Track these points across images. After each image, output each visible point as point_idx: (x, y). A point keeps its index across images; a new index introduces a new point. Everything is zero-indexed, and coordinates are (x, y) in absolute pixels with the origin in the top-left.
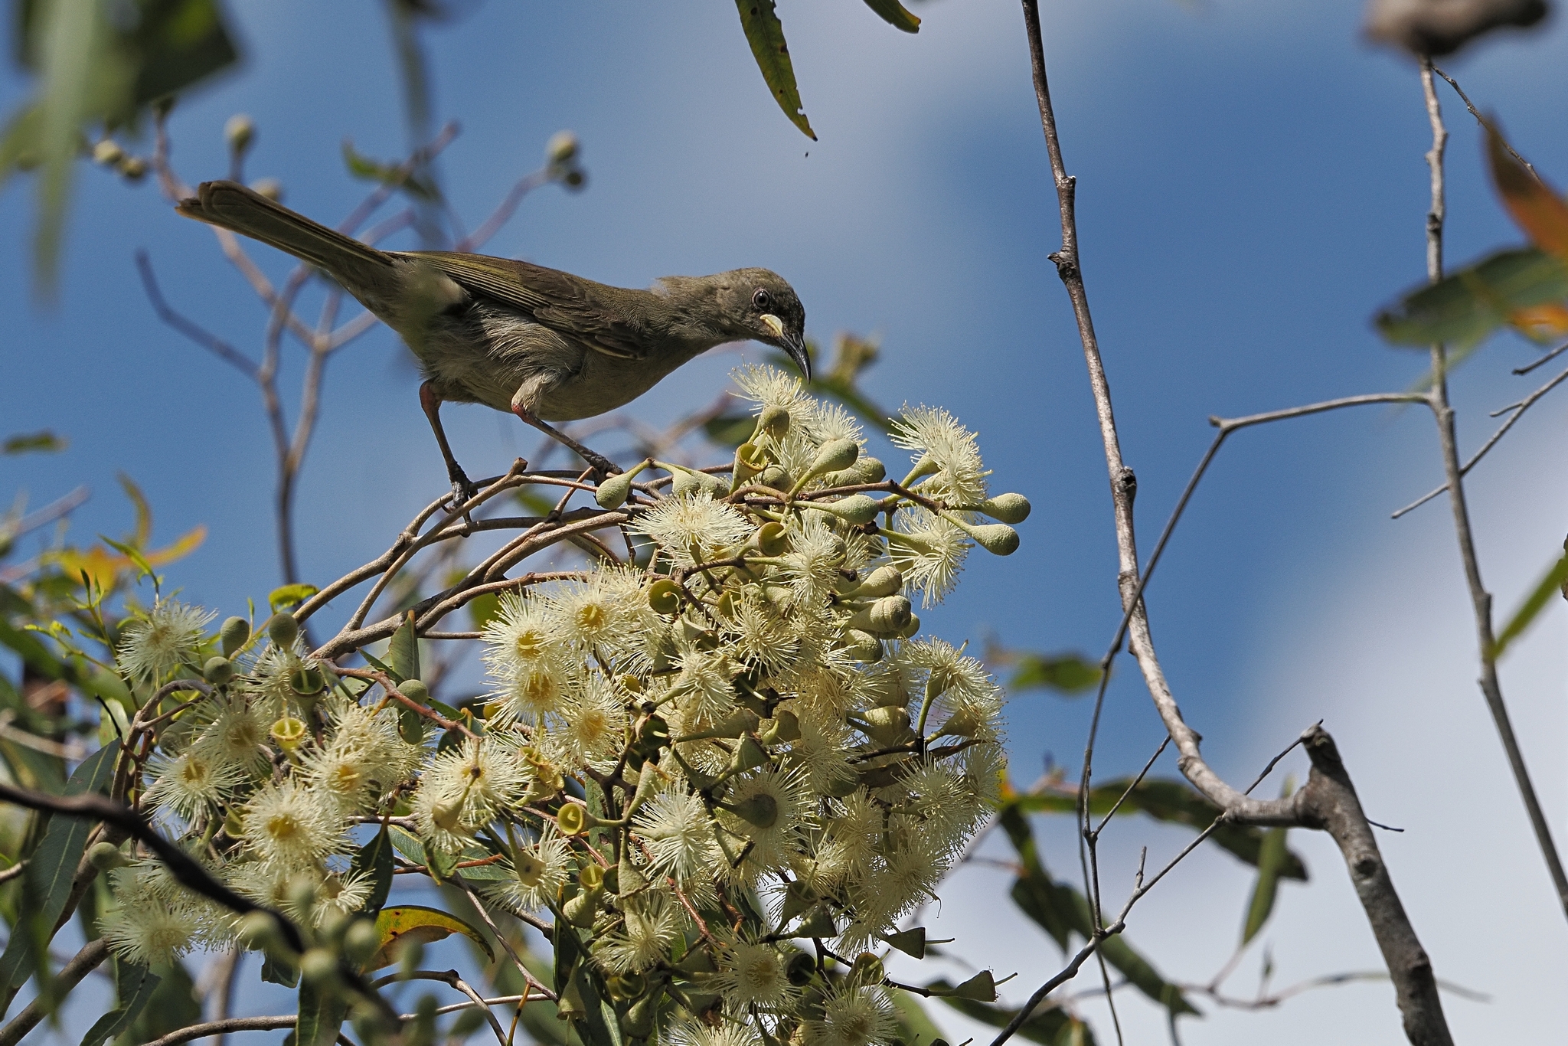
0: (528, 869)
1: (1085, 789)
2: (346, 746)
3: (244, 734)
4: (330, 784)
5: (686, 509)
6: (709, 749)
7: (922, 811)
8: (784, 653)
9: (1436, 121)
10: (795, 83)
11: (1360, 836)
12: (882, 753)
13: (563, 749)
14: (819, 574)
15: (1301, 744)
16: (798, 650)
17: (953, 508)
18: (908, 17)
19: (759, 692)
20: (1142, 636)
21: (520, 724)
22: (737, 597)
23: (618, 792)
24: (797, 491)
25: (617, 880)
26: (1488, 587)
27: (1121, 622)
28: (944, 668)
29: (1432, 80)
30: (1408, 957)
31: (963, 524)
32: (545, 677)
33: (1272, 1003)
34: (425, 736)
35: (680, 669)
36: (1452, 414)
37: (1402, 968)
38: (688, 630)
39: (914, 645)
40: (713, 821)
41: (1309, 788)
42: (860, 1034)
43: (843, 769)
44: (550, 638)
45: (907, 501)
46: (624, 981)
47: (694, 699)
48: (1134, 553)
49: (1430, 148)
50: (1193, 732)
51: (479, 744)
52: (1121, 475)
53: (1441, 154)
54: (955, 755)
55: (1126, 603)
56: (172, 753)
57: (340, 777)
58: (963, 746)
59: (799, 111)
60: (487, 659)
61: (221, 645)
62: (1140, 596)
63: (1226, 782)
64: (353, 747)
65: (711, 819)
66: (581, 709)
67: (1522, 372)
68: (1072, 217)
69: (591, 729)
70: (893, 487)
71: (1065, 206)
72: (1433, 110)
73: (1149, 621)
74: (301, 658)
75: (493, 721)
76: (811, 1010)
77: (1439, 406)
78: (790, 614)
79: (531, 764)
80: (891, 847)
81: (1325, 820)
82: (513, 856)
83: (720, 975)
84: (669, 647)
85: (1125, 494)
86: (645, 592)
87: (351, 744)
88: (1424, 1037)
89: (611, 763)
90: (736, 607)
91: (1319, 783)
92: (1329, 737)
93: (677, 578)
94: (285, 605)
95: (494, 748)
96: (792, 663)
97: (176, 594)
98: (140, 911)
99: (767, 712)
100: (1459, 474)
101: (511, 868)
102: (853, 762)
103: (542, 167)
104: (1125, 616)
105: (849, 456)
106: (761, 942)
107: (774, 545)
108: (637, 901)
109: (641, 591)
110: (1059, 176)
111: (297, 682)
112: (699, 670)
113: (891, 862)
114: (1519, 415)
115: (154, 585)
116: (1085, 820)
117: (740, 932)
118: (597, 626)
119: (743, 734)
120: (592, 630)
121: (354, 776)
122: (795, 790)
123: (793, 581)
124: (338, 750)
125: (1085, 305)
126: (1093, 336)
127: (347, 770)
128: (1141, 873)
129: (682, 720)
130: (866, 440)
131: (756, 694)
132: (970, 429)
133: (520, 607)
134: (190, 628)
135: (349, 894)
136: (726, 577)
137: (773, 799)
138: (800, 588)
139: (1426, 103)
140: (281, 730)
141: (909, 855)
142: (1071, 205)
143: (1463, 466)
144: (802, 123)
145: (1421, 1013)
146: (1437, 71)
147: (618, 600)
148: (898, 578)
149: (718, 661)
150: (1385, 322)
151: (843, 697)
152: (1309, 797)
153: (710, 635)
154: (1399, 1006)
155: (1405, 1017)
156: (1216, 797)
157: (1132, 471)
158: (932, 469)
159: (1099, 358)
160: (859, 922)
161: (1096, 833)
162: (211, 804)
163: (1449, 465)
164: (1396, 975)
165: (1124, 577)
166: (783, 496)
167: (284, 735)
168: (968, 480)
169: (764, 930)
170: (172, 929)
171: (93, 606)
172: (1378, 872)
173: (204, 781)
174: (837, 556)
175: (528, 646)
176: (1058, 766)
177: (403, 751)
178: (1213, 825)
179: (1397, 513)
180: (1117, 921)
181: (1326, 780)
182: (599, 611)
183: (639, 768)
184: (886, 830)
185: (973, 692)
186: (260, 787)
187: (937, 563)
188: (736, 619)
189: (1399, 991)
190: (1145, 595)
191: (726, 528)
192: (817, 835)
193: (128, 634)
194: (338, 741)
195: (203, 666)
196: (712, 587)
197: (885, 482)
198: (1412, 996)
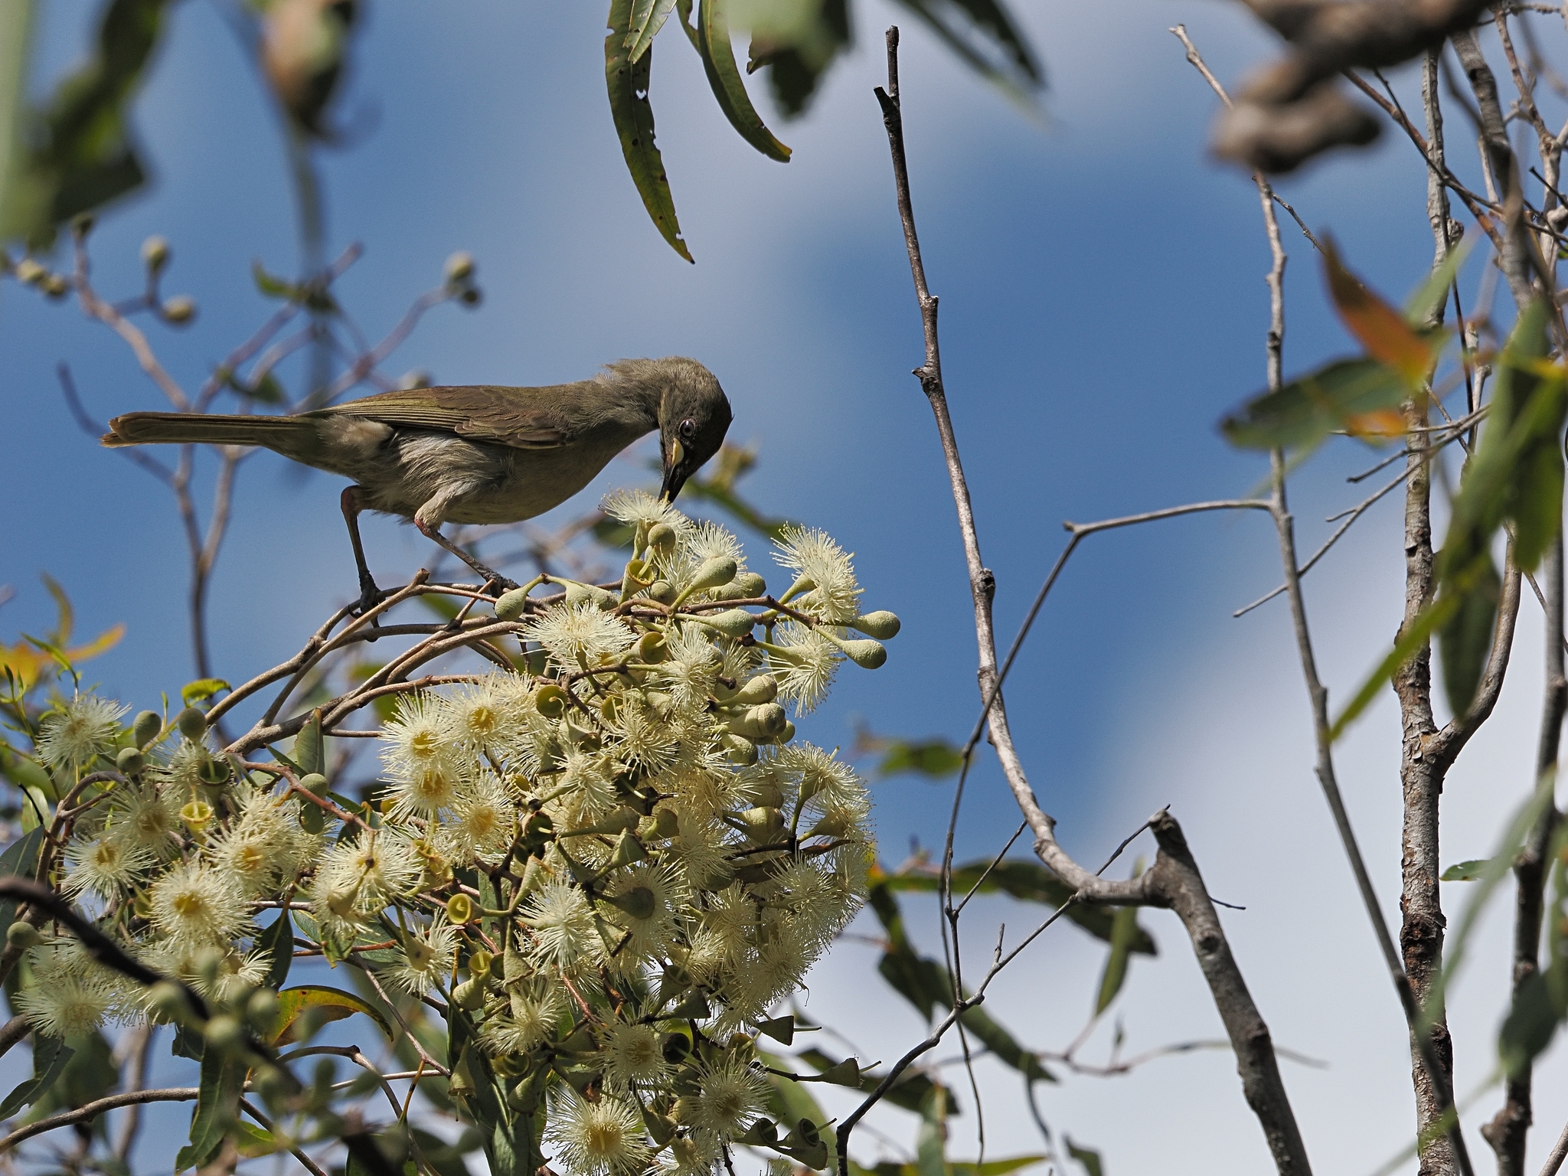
0: (418, 955)
1: (947, 869)
2: (251, 829)
3: (155, 822)
4: (235, 863)
5: (573, 618)
6: (592, 844)
7: (792, 905)
8: (664, 755)
9: (1275, 245)
10: (674, 209)
11: (1204, 914)
12: (758, 850)
13: (455, 842)
14: (696, 681)
15: (1148, 828)
16: (676, 752)
17: (826, 623)
18: (778, 147)
19: (639, 791)
20: (1000, 727)
21: (415, 818)
22: (619, 702)
23: (505, 883)
24: (679, 604)
25: (502, 966)
26: (1324, 681)
27: (981, 715)
28: (815, 773)
29: (1272, 207)
30: (1249, 1027)
31: (835, 638)
32: (438, 775)
33: (1123, 1070)
34: (327, 826)
35: (564, 769)
36: (1290, 520)
37: (1243, 1038)
38: (573, 732)
39: (789, 751)
40: (593, 913)
41: (1156, 869)
42: (733, 1108)
43: (718, 865)
44: (443, 738)
45: (784, 616)
46: (509, 1060)
47: (578, 797)
48: (993, 649)
49: (1270, 270)
50: (1047, 816)
51: (374, 836)
52: (981, 577)
53: (1281, 275)
54: (825, 854)
55: (985, 696)
56: (86, 837)
57: (244, 857)
58: (834, 846)
59: (678, 236)
60: (384, 757)
61: (134, 737)
62: (999, 690)
63: (1079, 864)
64: (257, 830)
65: (592, 910)
66: (472, 805)
67: (1356, 480)
68: (934, 335)
69: (481, 824)
70: (771, 603)
71: (929, 324)
72: (1273, 234)
73: (1007, 712)
74: (209, 750)
75: (390, 815)
76: (686, 1086)
77: (1279, 513)
78: (669, 718)
79: (423, 856)
80: (764, 940)
81: (1172, 900)
82: (405, 942)
83: (602, 1053)
84: (555, 748)
85: (984, 594)
86: (533, 695)
87: (255, 827)
88: (1263, 1103)
89: (500, 856)
90: (618, 711)
91: (1166, 865)
92: (1174, 822)
93: (564, 683)
94: (197, 699)
95: (388, 840)
96: (670, 764)
97: (94, 689)
98: (56, 988)
99: (647, 809)
100: (1297, 575)
101: (402, 953)
102: (729, 859)
103: (440, 285)
104: (984, 708)
105: (728, 572)
106: (640, 1023)
107: (655, 653)
108: (522, 986)
109: (530, 695)
110: (923, 296)
111: (204, 771)
112: (583, 771)
113: (763, 953)
114: (1353, 520)
115: (73, 681)
116: (946, 900)
117: (621, 1015)
118: (488, 727)
119: (625, 830)
120: (482, 732)
121: (258, 857)
122: (672, 884)
123: (672, 687)
124: (243, 833)
125: (947, 417)
126: (954, 446)
127: (250, 852)
128: (1000, 948)
129: (567, 816)
130: (745, 558)
131: (636, 793)
132: (846, 550)
133: (415, 709)
134: (106, 721)
135: (249, 970)
136: (610, 682)
137: (650, 891)
138: (678, 693)
139: (1267, 228)
140: (190, 813)
141: (780, 947)
142: (934, 324)
143: (1300, 568)
144: (681, 247)
145: (1260, 1079)
146: (1275, 198)
147: (508, 703)
148: (774, 687)
149: (600, 762)
150: (1230, 426)
151: (720, 798)
152: (1157, 878)
153: (594, 737)
154: (1240, 1073)
155: (1245, 1084)
156: (1069, 878)
157: (991, 573)
158: (809, 586)
159: (960, 467)
160: (732, 1009)
161: (958, 912)
162: (121, 886)
163: (1287, 567)
164: (1237, 1044)
165: (983, 671)
166: (666, 608)
167: (193, 817)
168: (842, 598)
169: (643, 1011)
170: (86, 1004)
171: (17, 700)
172: (1221, 948)
173: (115, 864)
174: (714, 664)
175: (422, 746)
176: (923, 849)
177: (304, 840)
178: (1067, 903)
179: (1238, 612)
180: (977, 993)
181: (1172, 862)
182: (490, 714)
183: (524, 860)
184: (758, 923)
185: (844, 794)
186: (168, 869)
187: (809, 674)
188: (618, 723)
189: (1240, 1059)
190: (1003, 689)
191: (610, 636)
192: (694, 927)
193: (47, 726)
194: (243, 824)
195: (116, 756)
196: (597, 692)
197: (764, 598)
198: (1252, 1064)
